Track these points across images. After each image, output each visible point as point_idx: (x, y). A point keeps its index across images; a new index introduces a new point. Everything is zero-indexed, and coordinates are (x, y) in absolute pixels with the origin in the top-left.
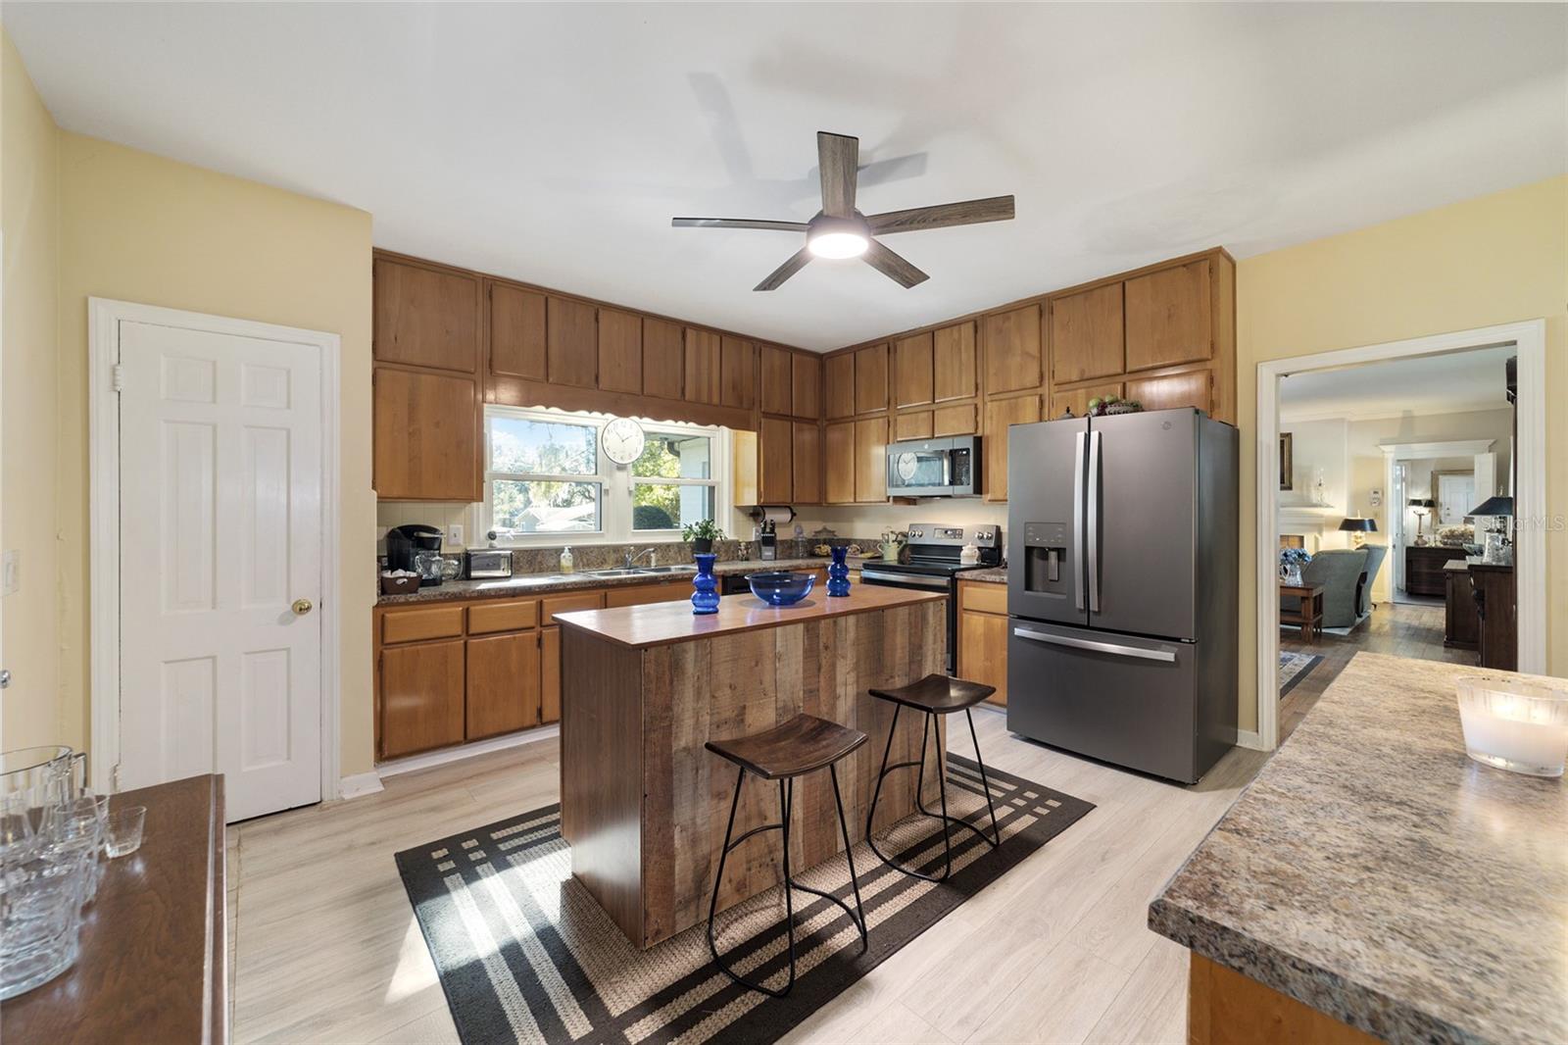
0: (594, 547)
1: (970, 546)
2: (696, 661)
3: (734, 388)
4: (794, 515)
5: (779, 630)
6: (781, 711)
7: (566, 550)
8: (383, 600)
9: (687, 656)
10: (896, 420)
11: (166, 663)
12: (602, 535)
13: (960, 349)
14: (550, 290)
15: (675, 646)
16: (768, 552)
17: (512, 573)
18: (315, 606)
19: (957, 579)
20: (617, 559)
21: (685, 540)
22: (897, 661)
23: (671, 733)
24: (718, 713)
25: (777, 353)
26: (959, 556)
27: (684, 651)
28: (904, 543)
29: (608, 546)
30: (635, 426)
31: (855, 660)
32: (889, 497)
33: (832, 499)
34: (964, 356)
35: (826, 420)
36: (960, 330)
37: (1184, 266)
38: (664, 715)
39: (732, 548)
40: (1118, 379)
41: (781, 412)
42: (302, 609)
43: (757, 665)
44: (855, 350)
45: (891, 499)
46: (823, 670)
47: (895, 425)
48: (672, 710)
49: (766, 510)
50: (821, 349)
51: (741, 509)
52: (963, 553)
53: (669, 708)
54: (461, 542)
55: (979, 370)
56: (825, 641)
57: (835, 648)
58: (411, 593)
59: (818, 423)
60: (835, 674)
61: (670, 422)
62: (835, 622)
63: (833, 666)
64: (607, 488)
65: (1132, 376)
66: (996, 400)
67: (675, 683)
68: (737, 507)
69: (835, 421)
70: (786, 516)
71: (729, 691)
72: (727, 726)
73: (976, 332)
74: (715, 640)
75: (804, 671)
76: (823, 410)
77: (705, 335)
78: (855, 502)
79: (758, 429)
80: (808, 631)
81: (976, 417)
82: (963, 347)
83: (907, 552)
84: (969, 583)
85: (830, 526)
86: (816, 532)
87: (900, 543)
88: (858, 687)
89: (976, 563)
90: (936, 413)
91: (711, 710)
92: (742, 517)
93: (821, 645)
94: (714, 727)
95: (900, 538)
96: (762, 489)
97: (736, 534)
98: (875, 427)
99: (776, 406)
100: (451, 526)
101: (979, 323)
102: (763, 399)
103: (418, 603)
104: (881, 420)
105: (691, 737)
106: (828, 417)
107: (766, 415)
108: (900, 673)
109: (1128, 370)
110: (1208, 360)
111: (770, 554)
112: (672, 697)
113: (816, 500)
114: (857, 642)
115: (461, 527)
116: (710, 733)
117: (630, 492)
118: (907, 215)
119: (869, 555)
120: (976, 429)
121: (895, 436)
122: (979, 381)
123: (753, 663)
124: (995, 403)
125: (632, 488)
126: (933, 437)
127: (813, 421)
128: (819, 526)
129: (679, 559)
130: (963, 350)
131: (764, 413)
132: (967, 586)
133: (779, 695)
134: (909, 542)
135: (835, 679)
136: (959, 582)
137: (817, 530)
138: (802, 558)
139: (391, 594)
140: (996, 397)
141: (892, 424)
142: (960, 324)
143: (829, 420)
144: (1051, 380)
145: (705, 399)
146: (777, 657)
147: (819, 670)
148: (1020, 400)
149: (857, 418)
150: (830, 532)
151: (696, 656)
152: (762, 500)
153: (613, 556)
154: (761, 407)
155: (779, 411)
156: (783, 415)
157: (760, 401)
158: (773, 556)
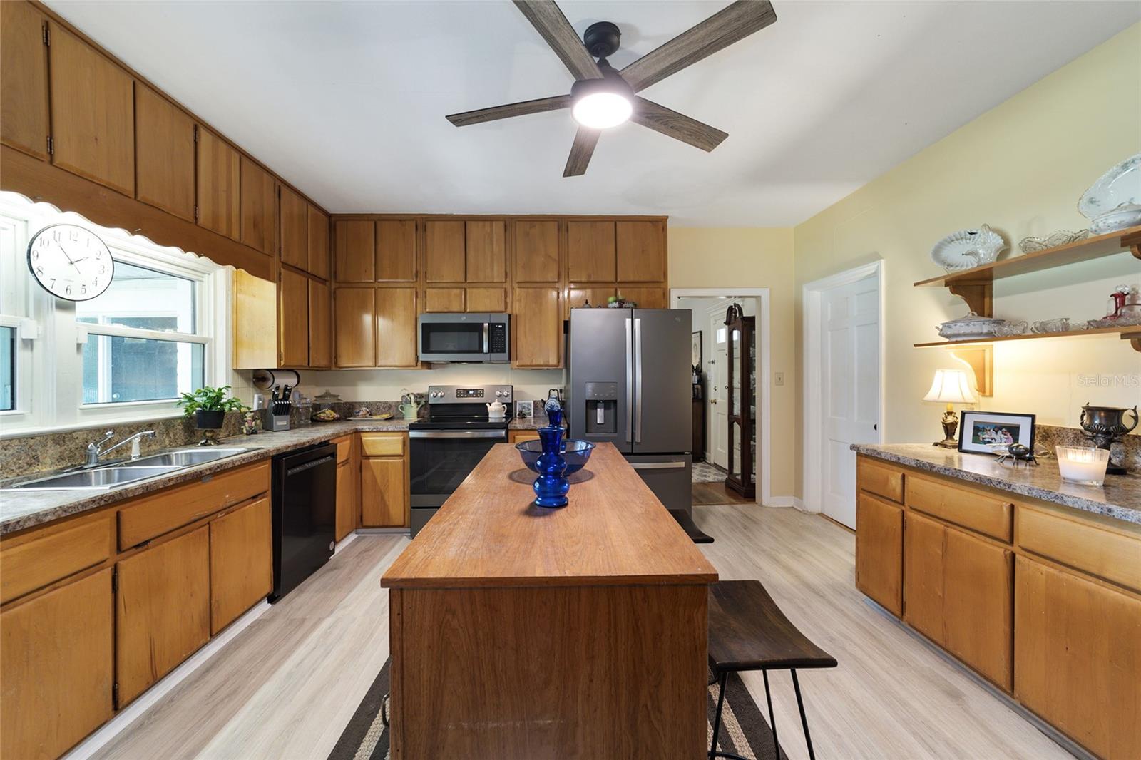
1: (496, 402)
3: (255, 225)
4: (299, 379)
10: (425, 292)
12: (21, 417)
13: (492, 241)
16: (281, 422)
19: (509, 430)
20: (62, 453)
25: (294, 200)
28: (423, 403)
29: (41, 435)
32: (418, 362)
33: (344, 364)
34: (496, 248)
35: (337, 283)
36: (492, 226)
37: (650, 222)
40: (611, 285)
41: (299, 266)
44: (377, 221)
45: (419, 364)
47: (425, 297)
49: (275, 374)
50: (333, 208)
55: (508, 263)
59: (328, 283)
65: (621, 285)
66: (524, 288)
68: (235, 369)
69: (348, 284)
70: (293, 381)
73: (505, 230)
76: (334, 272)
78: (374, 365)
79: (278, 281)
81: (506, 298)
82: (495, 239)
83: (430, 410)
84: (520, 432)
85: (333, 390)
86: (316, 397)
87: (419, 403)
90: (468, 290)
95: (419, 398)
96: (283, 350)
98: (401, 295)
99: (295, 260)
101: (507, 223)
102: (282, 246)
104: (409, 290)
106: (339, 280)
107: (285, 266)
109: (619, 280)
110: (662, 282)
111: (284, 423)
113: (327, 364)
118: (663, 112)
120: (506, 308)
121: (425, 306)
122: (508, 271)
124: (522, 290)
125: (84, 339)
127: (325, 281)
128: (319, 391)
130: (495, 243)
131: (283, 262)
132: (518, 435)
134: (430, 402)
136: (510, 433)
137: (317, 395)
138: (306, 425)
140: (523, 285)
141: (421, 298)
142: (492, 220)
143: (339, 283)
144: (566, 279)
148: (543, 290)
149: (378, 285)
150: (334, 396)
152: (282, 363)
154: (280, 254)
155: (297, 264)
156: (299, 269)
157: (280, 248)
158: (288, 425)
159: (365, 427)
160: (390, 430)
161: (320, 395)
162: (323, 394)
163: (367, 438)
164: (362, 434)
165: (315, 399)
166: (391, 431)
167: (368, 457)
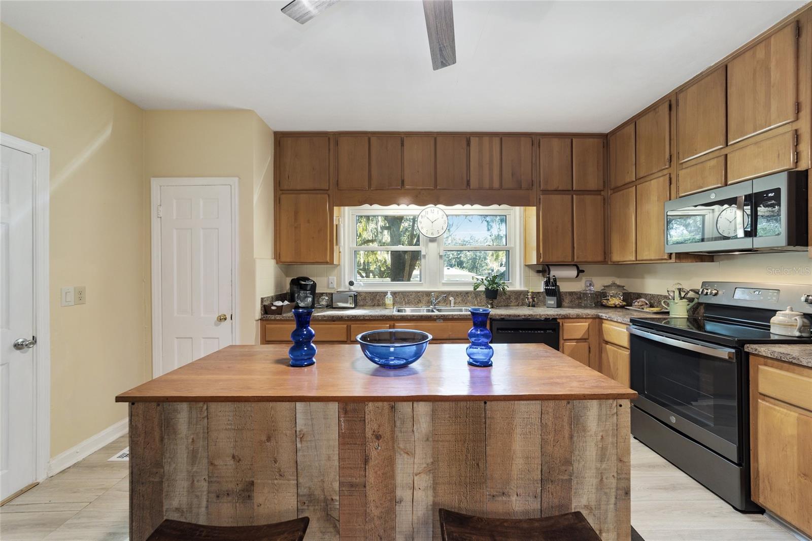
0: (413, 292)
1: (790, 311)
2: (190, 423)
3: (513, 174)
4: (580, 271)
5: (299, 405)
6: (304, 499)
7: (389, 294)
8: (264, 317)
9: (179, 416)
10: (678, 176)
11: (177, 338)
12: (421, 284)
13: (767, 69)
14: (372, 132)
15: (166, 405)
16: (552, 301)
17: (355, 306)
18: (228, 317)
19: (748, 354)
21: (475, 289)
22: (515, 472)
23: (161, 490)
24: (218, 482)
25: (555, 142)
26: (769, 323)
27: (176, 411)
28: (696, 301)
29: (422, 292)
30: (441, 213)
31: (430, 460)
32: (671, 254)
33: (616, 257)
34: (775, 76)
35: (611, 190)
38: (155, 470)
39: (522, 297)
41: (561, 188)
42: (222, 319)
43: (269, 439)
44: (634, 121)
45: (673, 256)
46: (372, 463)
47: (677, 181)
48: (163, 467)
49: (551, 268)
50: (606, 129)
51: (530, 267)
52: (774, 320)
53: (159, 465)
54: (335, 286)
55: (802, 87)
56: (375, 427)
57: (393, 439)
58: (278, 314)
59: (603, 193)
60: (393, 471)
61: (459, 206)
62: (393, 408)
63: (390, 462)
64: (425, 254)
67: (166, 441)
68: (525, 265)
69: (617, 189)
70: (573, 273)
71: (232, 462)
72: (230, 498)
74: (213, 406)
75: (340, 459)
76: (606, 183)
77: (486, 140)
78: (636, 260)
79: (537, 204)
80: (346, 412)
81: (796, 146)
83: (702, 310)
84: (769, 361)
85: (620, 281)
86: (604, 286)
87: (691, 300)
88: (435, 494)
89: (797, 334)
90: (730, 156)
91: (209, 477)
92: (532, 274)
93: (369, 434)
94: (213, 495)
95: (691, 295)
96: (541, 252)
97: (526, 286)
98: (656, 186)
99: (555, 185)
100: (330, 277)
102: (541, 181)
103: (280, 320)
104: (662, 178)
105: (184, 500)
106: (613, 186)
107: (546, 192)
108: (520, 491)
111: (552, 302)
112: (162, 454)
113: (600, 258)
114: (433, 438)
115: (335, 278)
116: (208, 501)
117: (441, 257)
119: (655, 310)
121: (677, 191)
122: (802, 100)
123: (264, 438)
125: (442, 254)
126: (726, 185)
127: (597, 192)
128: (607, 281)
129: (476, 303)
131: (542, 191)
132: (767, 364)
133: (301, 480)
134: (701, 301)
135: (393, 477)
136: (751, 357)
137: (605, 285)
138: (591, 308)
139: (268, 314)
141: (674, 181)
143: (613, 189)
145: (486, 184)
146: (298, 436)
147: (366, 461)
149: (638, 182)
150: (620, 287)
151: (190, 418)
152: (541, 260)
153: (426, 298)
154: (540, 186)
155: (558, 187)
156: (563, 191)
157: (540, 182)
158: (556, 304)
159: (604, 315)
160: (619, 321)
161: (608, 284)
162: (609, 284)
163: (606, 325)
164: (604, 321)
165: (603, 288)
166: (620, 323)
167: (607, 343)
